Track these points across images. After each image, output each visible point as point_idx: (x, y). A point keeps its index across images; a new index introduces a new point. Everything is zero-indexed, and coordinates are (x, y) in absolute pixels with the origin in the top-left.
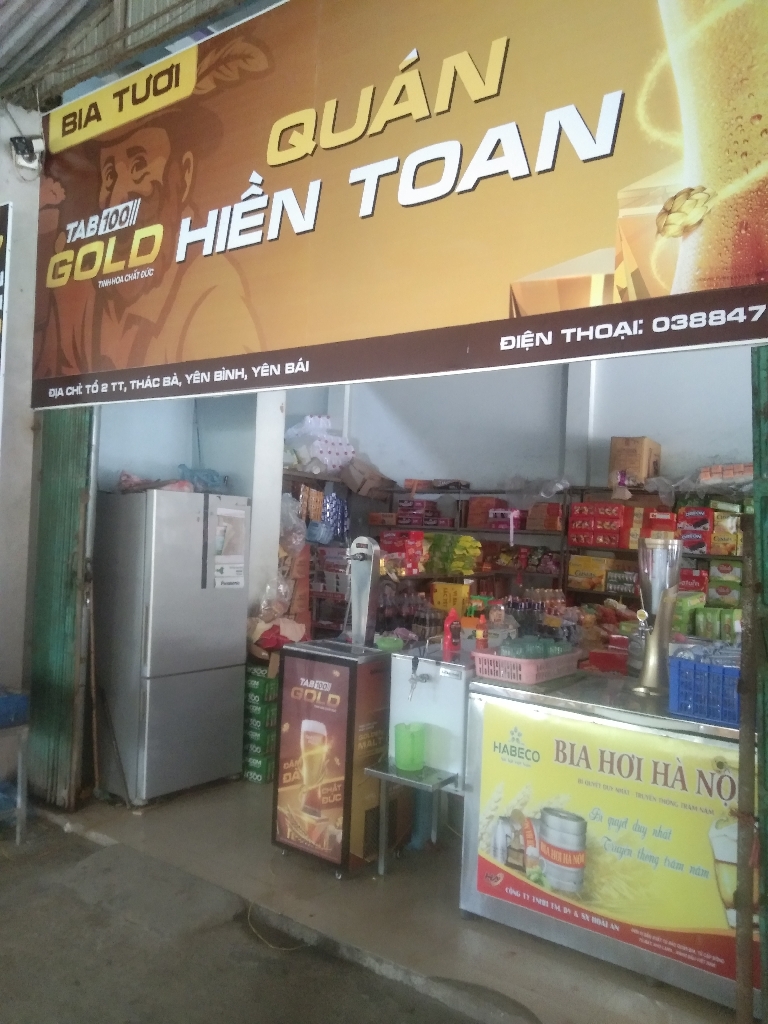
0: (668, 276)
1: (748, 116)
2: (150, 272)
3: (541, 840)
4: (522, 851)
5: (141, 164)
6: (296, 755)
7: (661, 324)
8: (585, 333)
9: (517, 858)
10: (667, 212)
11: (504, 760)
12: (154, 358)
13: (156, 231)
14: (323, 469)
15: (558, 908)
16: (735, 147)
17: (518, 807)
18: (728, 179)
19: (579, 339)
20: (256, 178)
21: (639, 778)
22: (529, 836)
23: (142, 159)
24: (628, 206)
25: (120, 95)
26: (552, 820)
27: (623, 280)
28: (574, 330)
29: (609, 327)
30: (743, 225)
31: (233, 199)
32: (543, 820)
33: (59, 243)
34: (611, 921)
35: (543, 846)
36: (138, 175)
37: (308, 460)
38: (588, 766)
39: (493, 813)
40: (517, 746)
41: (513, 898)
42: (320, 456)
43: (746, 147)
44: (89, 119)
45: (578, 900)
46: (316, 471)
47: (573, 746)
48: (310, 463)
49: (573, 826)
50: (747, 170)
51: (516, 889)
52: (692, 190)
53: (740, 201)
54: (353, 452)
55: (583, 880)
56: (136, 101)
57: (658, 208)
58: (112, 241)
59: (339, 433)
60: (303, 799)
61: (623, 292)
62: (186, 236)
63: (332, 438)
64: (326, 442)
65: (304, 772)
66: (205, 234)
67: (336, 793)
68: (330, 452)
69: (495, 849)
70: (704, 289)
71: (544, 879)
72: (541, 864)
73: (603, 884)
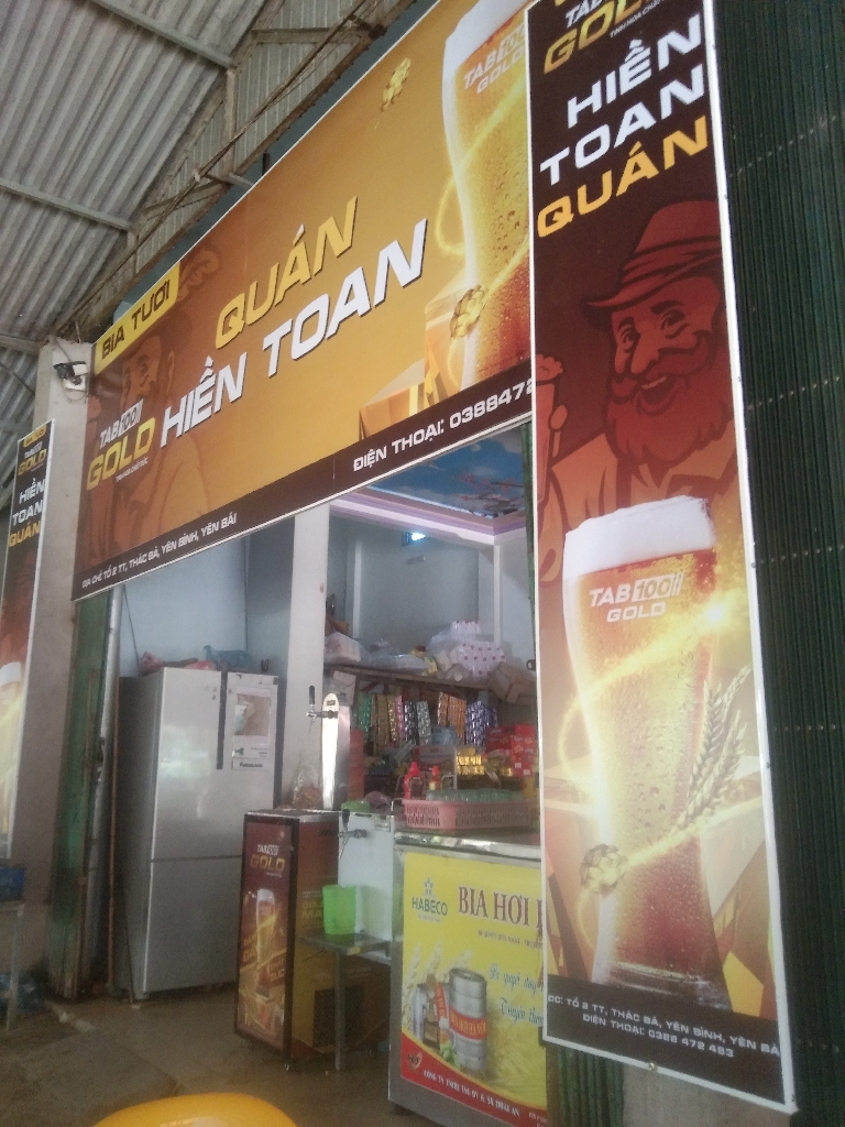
0: (458, 374)
1: (505, 215)
2: (144, 462)
3: (451, 1009)
4: (436, 1024)
5: (145, 368)
6: (253, 931)
7: (455, 420)
8: (407, 442)
9: (432, 1034)
10: (457, 315)
11: (420, 917)
12: (145, 538)
13: (150, 424)
14: (467, 675)
15: (467, 1091)
16: (497, 245)
17: (432, 971)
18: (495, 274)
19: (403, 448)
20: (209, 362)
21: (526, 923)
22: (441, 1005)
23: (145, 365)
24: (431, 319)
25: (135, 316)
26: (459, 983)
27: (430, 388)
28: (399, 441)
29: (422, 431)
30: (506, 313)
31: (196, 383)
32: (451, 985)
33: (96, 451)
34: (512, 1104)
35: (453, 1015)
36: (143, 379)
37: (447, 667)
38: (485, 915)
39: (412, 981)
40: (430, 899)
41: (430, 1082)
42: (465, 663)
43: (505, 242)
44: (118, 340)
45: (482, 1079)
46: (458, 678)
47: (473, 891)
48: (450, 669)
49: (475, 987)
50: (507, 262)
51: (433, 1071)
52: (472, 291)
53: (504, 290)
54: (503, 657)
55: (487, 1055)
56: (144, 318)
57: (450, 314)
58: (126, 439)
59: (490, 638)
60: (257, 977)
61: (430, 397)
62: (168, 423)
63: (479, 644)
64: (472, 647)
65: (258, 947)
66: (178, 418)
67: (280, 968)
68: (476, 658)
69: (415, 1022)
70: (484, 379)
71: (455, 1056)
72: (452, 1037)
73: (502, 1057)
